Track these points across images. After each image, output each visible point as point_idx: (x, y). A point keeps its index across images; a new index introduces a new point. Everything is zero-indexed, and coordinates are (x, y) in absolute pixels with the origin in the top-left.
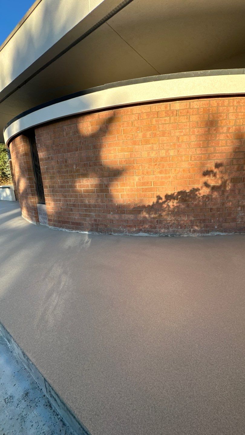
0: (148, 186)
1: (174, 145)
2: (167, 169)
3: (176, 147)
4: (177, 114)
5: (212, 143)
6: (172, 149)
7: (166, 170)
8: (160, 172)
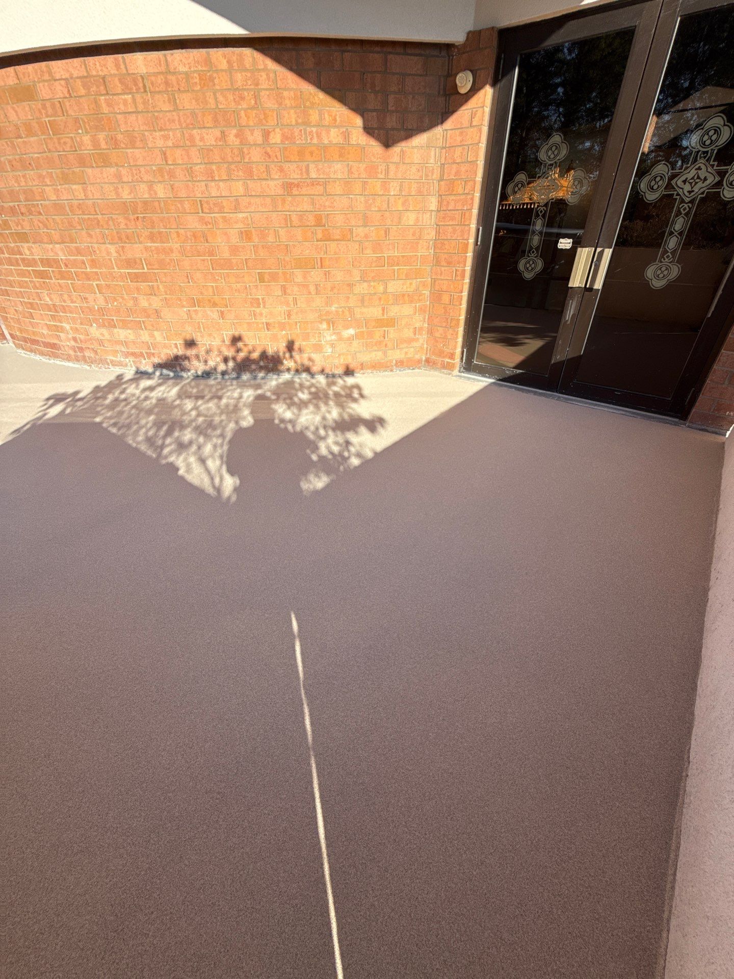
0: (137, 269)
1: (160, 170)
2: (162, 230)
3: (166, 177)
4: (144, 86)
5: (238, 171)
6: (159, 182)
7: (160, 233)
8: (152, 238)
